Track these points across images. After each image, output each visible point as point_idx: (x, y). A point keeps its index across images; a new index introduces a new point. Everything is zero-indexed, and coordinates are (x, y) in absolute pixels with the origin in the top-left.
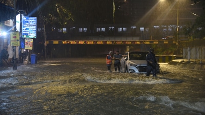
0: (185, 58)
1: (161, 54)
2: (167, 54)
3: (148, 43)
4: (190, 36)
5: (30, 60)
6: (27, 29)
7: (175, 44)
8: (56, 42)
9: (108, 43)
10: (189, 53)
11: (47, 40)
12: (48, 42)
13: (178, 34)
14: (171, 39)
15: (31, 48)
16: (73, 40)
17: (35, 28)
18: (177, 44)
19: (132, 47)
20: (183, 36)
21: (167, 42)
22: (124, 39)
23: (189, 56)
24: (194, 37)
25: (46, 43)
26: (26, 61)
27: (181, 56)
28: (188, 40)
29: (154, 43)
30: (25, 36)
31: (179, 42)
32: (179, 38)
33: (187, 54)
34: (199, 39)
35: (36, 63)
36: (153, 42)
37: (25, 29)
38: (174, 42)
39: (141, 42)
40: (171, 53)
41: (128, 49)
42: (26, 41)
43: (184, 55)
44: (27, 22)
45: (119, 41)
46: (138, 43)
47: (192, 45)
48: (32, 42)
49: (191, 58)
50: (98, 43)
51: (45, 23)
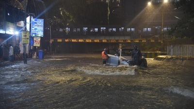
0: (169, 54)
1: (148, 51)
2: (154, 50)
3: (138, 41)
4: (173, 36)
5: (38, 55)
6: (36, 29)
7: (160, 42)
8: (59, 40)
9: (103, 41)
10: (172, 50)
11: (52, 38)
12: (53, 40)
13: (163, 34)
14: (157, 38)
15: (39, 45)
16: (74, 39)
17: (42, 28)
18: (162, 42)
19: (124, 45)
20: (167, 36)
21: (153, 41)
22: (117, 38)
23: (172, 52)
24: (177, 37)
25: (51, 41)
26: (35, 56)
27: (165, 53)
28: (171, 39)
29: (143, 41)
30: (34, 35)
31: (164, 41)
32: (164, 38)
33: (170, 51)
34: (180, 38)
35: (43, 58)
36: (141, 40)
37: (33, 29)
38: (159, 41)
39: (131, 41)
40: (156, 50)
41: (120, 47)
42: (35, 39)
43: (168, 52)
44: (36, 23)
45: (113, 40)
46: (129, 41)
47: (175, 43)
48: (39, 40)
49: (173, 55)
50: (95, 41)
51: (51, 24)
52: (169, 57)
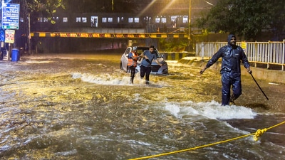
0: (199, 55)
1: (169, 50)
2: (177, 50)
3: (155, 37)
4: (204, 29)
5: (11, 56)
6: (8, 18)
7: (187, 38)
8: (42, 35)
9: (106, 36)
10: (203, 49)
11: (31, 32)
12: (33, 35)
13: (191, 26)
14: (182, 32)
15: (13, 42)
16: (63, 32)
17: (17, 18)
18: (189, 38)
19: (135, 42)
20: (196, 29)
21: (177, 36)
22: (125, 32)
23: (202, 53)
24: (209, 30)
25: (30, 35)
26: (7, 58)
27: (194, 53)
28: (202, 33)
29: (162, 36)
30: (5, 27)
31: (191, 37)
32: (191, 32)
33: (200, 51)
34: (214, 33)
35: (18, 60)
36: (160, 35)
37: (5, 18)
38: (185, 36)
39: (146, 35)
40: (182, 49)
41: (130, 44)
42: (6, 32)
43: (197, 52)
44: (8, 9)
45: (119, 34)
46: (143, 36)
47: (207, 40)
48: (14, 33)
49: (205, 55)
50: (94, 36)
51: (29, 11)
52: (199, 59)
